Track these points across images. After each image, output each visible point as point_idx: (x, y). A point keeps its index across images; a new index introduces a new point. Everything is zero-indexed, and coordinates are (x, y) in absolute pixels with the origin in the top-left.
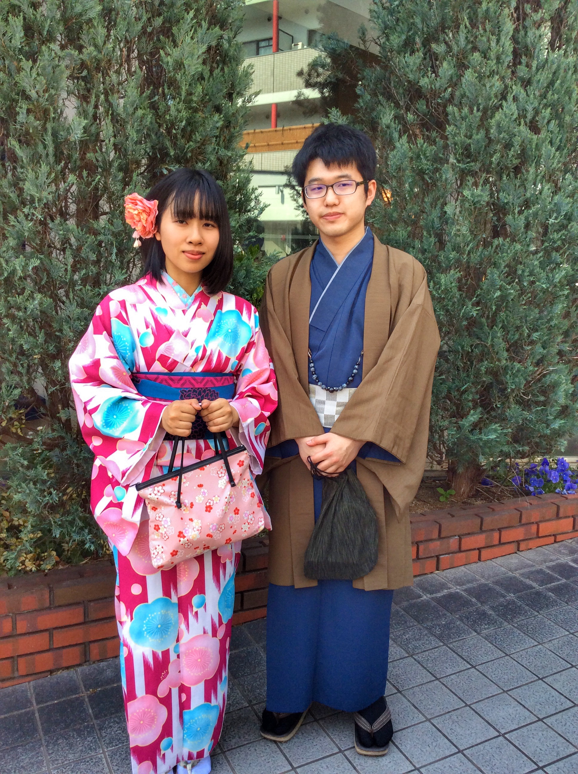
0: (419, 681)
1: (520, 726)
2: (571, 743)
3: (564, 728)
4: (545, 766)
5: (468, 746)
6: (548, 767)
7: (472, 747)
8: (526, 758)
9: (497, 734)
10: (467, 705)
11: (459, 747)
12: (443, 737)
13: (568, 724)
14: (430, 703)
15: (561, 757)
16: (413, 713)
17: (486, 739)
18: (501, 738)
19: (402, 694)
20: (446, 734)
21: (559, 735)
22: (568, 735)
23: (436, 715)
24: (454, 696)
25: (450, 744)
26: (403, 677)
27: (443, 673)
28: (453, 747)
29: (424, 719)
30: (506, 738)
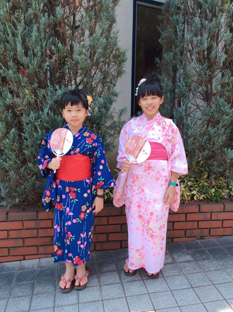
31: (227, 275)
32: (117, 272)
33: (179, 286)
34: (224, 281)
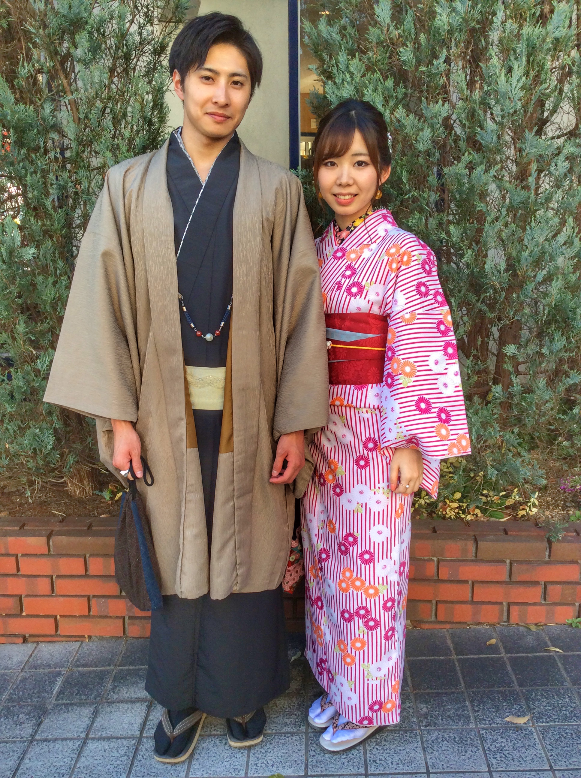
31: (420, 750)
32: (147, 704)
33: (275, 766)
34: (401, 766)
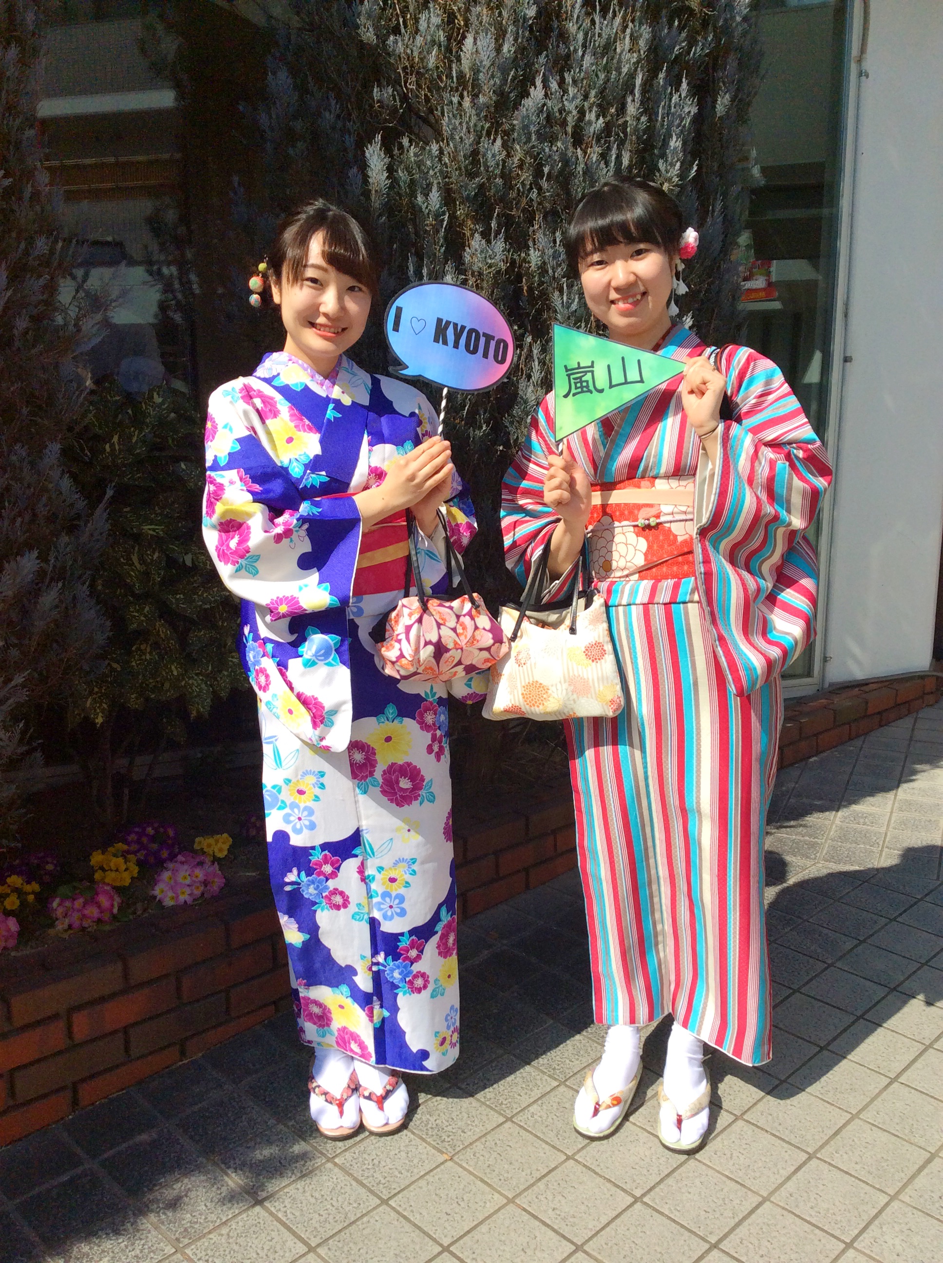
0: (479, 1131)
1: (663, 1175)
2: (750, 1189)
3: (731, 1163)
4: (720, 1241)
5: (590, 1234)
6: (725, 1242)
7: (598, 1232)
8: (687, 1233)
9: (630, 1200)
10: (568, 1158)
11: (575, 1240)
12: (544, 1228)
13: (735, 1154)
14: (506, 1166)
15: (741, 1217)
16: (483, 1193)
17: (615, 1213)
18: (638, 1206)
19: (456, 1163)
20: (548, 1221)
21: (727, 1177)
22: (741, 1174)
23: (522, 1187)
24: (544, 1145)
25: (558, 1237)
26: (450, 1128)
27: (515, 1106)
28: (565, 1242)
29: (505, 1201)
30: (645, 1204)
